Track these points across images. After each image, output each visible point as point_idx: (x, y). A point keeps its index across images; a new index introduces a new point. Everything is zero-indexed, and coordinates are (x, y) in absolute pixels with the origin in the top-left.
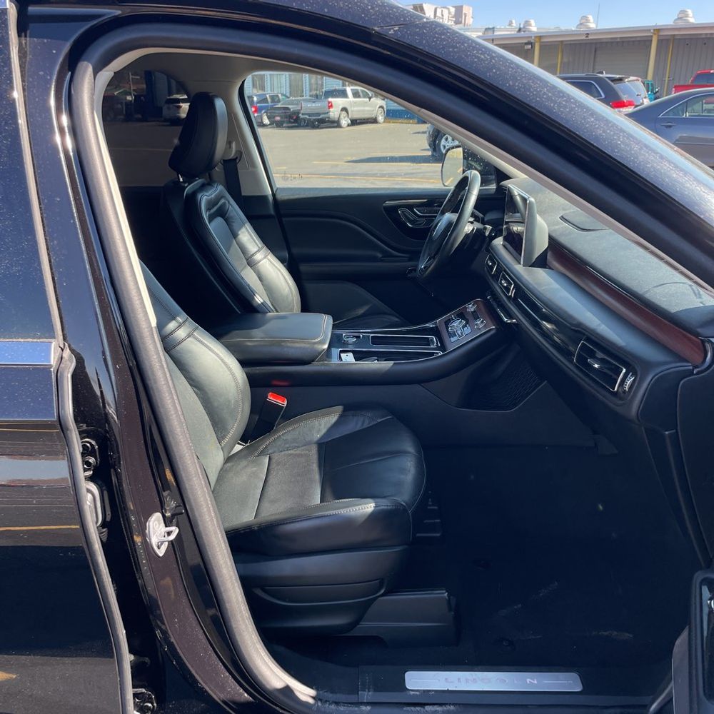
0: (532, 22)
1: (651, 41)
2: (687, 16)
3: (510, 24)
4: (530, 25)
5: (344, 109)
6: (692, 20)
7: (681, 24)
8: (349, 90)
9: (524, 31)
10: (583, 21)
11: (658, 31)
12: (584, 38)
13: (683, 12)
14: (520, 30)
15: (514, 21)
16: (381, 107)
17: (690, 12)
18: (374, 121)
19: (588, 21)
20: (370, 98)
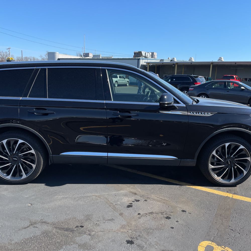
0: (175, 58)
1: (210, 66)
2: (222, 59)
3: (169, 59)
4: (174, 59)
5: (116, 81)
6: (223, 60)
7: (220, 61)
8: (118, 76)
9: (173, 61)
10: (190, 59)
11: (212, 63)
12: (190, 64)
13: (220, 58)
14: (171, 61)
15: (170, 58)
16: (128, 81)
17: (222, 58)
18: (126, 85)
19: (192, 59)
20: (125, 79)
